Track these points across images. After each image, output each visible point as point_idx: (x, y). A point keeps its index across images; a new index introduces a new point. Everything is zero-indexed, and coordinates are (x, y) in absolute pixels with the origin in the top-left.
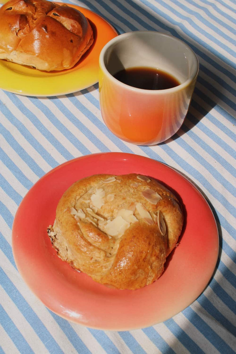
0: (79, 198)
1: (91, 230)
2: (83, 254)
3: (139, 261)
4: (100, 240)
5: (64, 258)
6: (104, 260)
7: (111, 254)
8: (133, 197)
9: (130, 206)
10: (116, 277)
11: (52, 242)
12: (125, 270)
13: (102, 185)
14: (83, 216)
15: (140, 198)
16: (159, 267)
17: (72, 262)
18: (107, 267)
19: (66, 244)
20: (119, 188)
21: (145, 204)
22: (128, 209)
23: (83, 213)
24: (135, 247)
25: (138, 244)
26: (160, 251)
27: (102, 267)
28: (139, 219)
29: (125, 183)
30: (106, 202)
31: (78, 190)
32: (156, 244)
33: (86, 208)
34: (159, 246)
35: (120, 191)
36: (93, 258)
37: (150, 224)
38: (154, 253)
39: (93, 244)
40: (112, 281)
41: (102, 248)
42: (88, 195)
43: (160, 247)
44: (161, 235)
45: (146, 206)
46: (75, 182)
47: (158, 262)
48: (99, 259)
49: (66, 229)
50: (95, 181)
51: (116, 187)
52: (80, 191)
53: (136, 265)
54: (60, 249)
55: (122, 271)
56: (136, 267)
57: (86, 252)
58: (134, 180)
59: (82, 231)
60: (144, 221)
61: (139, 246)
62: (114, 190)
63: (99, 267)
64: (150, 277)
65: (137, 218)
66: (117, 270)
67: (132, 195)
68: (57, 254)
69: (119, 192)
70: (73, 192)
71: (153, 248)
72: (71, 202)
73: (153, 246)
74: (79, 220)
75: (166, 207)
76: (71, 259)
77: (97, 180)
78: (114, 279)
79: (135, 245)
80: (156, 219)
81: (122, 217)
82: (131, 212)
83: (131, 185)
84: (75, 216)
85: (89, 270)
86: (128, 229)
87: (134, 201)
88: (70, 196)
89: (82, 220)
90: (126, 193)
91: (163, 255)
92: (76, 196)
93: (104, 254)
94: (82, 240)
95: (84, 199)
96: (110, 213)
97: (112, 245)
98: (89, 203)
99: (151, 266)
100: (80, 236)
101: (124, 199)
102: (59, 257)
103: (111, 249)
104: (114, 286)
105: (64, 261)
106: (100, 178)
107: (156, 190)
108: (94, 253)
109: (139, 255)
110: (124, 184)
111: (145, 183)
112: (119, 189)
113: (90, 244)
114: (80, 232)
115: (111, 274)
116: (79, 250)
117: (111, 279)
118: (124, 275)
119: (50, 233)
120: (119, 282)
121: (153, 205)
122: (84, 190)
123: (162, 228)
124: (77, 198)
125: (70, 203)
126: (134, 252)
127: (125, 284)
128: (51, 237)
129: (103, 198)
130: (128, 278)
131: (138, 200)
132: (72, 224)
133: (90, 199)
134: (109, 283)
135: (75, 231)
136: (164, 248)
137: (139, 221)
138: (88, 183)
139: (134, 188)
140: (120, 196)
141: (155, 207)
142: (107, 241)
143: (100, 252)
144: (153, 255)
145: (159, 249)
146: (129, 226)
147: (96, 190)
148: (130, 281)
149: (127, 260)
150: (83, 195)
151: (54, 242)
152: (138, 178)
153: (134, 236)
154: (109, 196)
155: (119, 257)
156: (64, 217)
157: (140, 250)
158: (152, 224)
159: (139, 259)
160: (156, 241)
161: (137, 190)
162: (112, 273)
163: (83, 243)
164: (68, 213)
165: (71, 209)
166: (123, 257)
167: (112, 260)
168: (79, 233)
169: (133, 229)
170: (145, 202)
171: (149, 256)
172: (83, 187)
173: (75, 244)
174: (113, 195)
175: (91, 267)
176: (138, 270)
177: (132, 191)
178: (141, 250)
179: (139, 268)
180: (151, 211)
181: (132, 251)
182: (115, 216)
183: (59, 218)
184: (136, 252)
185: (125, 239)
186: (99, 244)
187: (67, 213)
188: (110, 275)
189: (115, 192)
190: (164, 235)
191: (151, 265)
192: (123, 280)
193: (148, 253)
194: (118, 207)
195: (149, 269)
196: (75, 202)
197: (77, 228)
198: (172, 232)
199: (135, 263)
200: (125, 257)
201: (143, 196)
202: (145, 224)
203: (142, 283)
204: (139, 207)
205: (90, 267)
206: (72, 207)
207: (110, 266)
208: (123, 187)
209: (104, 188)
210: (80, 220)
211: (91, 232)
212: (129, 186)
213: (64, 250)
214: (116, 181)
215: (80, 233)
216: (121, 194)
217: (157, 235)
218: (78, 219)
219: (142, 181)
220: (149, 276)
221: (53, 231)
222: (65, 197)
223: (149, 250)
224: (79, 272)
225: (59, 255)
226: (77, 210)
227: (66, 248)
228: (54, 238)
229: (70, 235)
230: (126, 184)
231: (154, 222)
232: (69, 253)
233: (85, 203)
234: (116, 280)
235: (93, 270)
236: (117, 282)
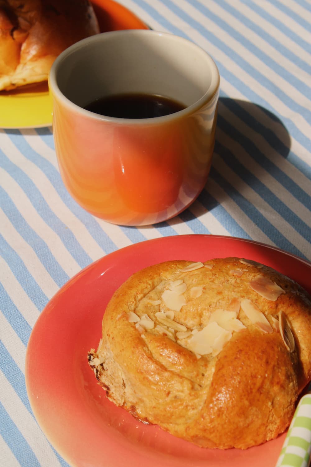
0: (141, 299)
1: (166, 344)
2: (153, 387)
3: (251, 392)
4: (182, 360)
5: (119, 402)
6: (190, 394)
7: (202, 386)
8: (235, 290)
9: (231, 304)
10: (212, 421)
11: (97, 375)
12: (228, 409)
13: (180, 275)
14: (149, 324)
15: (247, 292)
16: (286, 406)
17: (133, 408)
18: (196, 408)
19: (122, 375)
20: (210, 277)
21: (256, 300)
22: (228, 310)
23: (150, 320)
24: (242, 368)
25: (248, 362)
26: (286, 376)
27: (187, 406)
28: (247, 325)
29: (220, 269)
30: (189, 300)
31: (139, 284)
32: (278, 364)
33: (154, 314)
34: (284, 368)
35: (213, 282)
36: (171, 392)
37: (266, 332)
38: (276, 380)
39: (170, 369)
40: (205, 430)
41: (186, 374)
42: (156, 293)
43: (286, 369)
44: (287, 351)
45: (258, 304)
46: (134, 274)
47: (284, 396)
48: (180, 394)
49: (123, 346)
50: (168, 270)
51: (205, 275)
52: (143, 286)
53: (247, 399)
54: (111, 386)
55: (223, 409)
56: (247, 403)
57: (158, 382)
58: (235, 265)
59: (150, 349)
60: (257, 328)
61: (250, 366)
62: (202, 280)
63: (181, 407)
64: (272, 423)
65: (244, 324)
66: (213, 408)
67: (232, 287)
68: (108, 396)
69: (211, 283)
70: (131, 287)
71: (274, 371)
72: (129, 304)
73: (274, 366)
74: (144, 330)
75: (293, 307)
76: (131, 402)
77: (171, 268)
78: (209, 425)
79: (243, 364)
80: (277, 325)
81: (218, 324)
82: (233, 314)
83: (231, 272)
84: (136, 325)
85: (164, 416)
86: (228, 342)
87: (237, 297)
88: (125, 294)
89: (149, 331)
90: (223, 285)
91: (291, 384)
92: (137, 294)
93: (190, 386)
94: (151, 362)
95: (150, 298)
96: (196, 318)
97: (202, 370)
98: (159, 305)
99: (272, 403)
100: (147, 356)
101: (220, 293)
102: (111, 400)
103: (200, 376)
104: (209, 440)
105: (120, 406)
106: (176, 265)
107: (273, 279)
108: (172, 384)
109: (250, 381)
110: (218, 270)
111: (255, 269)
112: (210, 279)
113: (165, 369)
114: (147, 349)
115: (203, 417)
116: (145, 381)
117: (204, 427)
118: (227, 417)
119: (93, 360)
120: (218, 431)
121: (271, 302)
122: (150, 285)
123: (288, 340)
124: (137, 297)
125: (127, 305)
126: (241, 377)
127: (229, 434)
128: (95, 368)
129: (183, 294)
130: (234, 423)
131: (244, 294)
132: (131, 336)
133: (160, 298)
134: (201, 434)
135: (138, 348)
136: (293, 373)
137: (247, 328)
138: (157, 274)
139: (236, 277)
140: (213, 289)
141: (274, 306)
142: (194, 362)
143: (183, 381)
144: (275, 384)
145: (284, 372)
146: (230, 336)
147: (169, 284)
148: (237, 428)
149: (230, 390)
150: (148, 293)
151: (100, 375)
152: (242, 262)
153: (240, 351)
154: (193, 289)
155: (216, 387)
156: (118, 327)
157: (252, 373)
158: (271, 333)
159: (251, 389)
160: (278, 360)
161: (241, 280)
162: (205, 415)
163: (152, 367)
164: (124, 321)
165: (129, 314)
166: (222, 386)
167: (205, 393)
168: (145, 352)
169: (237, 340)
170: (256, 298)
171: (267, 383)
172: (147, 280)
173: (139, 371)
174: (200, 288)
175: (168, 409)
176: (250, 408)
177: (232, 281)
178: (254, 373)
179: (251, 404)
180: (266, 313)
181: (238, 374)
182: (204, 322)
183: (108, 331)
184: (246, 376)
185: (225, 357)
186: (180, 367)
187: (122, 320)
188: (202, 419)
189: (203, 283)
190: (292, 351)
191: (272, 400)
192: (225, 426)
193: (265, 378)
194: (210, 306)
195: (269, 408)
196: (135, 305)
197: (140, 342)
198: (305, 349)
199: (245, 395)
200: (226, 384)
201: (253, 289)
202: (257, 332)
203: (258, 435)
204: (246, 305)
205: (165, 410)
206: (131, 311)
207: (200, 406)
208: (217, 276)
209: (185, 280)
210: (146, 331)
211: (166, 348)
212: (227, 274)
213: (120, 386)
214: (203, 267)
215: (147, 352)
216: (214, 286)
217: (279, 349)
218: (141, 329)
219: (248, 267)
220: (269, 421)
221: (98, 357)
222: (118, 297)
223: (268, 372)
224: (147, 423)
225: (110, 396)
226: (139, 316)
227: (122, 381)
228: (99, 368)
229: (130, 356)
230: (222, 272)
231: (274, 330)
232: (128, 390)
233: (152, 305)
234: (212, 426)
235: (172, 415)
236: (214, 431)
